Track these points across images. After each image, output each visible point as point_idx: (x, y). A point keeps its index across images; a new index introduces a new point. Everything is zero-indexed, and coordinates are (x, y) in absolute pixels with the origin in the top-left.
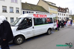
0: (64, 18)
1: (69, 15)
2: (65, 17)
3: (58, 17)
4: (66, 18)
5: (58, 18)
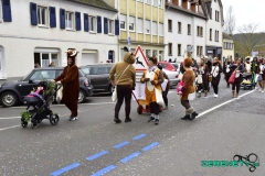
0: (199, 48)
1: (224, 36)
2: (203, 42)
3: (166, 42)
4: (208, 48)
5: (166, 49)
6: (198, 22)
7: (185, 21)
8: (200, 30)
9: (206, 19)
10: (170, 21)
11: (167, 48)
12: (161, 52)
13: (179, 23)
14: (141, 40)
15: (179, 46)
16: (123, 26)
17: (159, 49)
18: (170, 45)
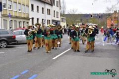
6: (47, 7)
7: (41, 5)
8: (49, 11)
9: (52, 5)
10: (32, 5)
11: (31, 20)
12: (27, 23)
13: (38, 7)
14: (16, 15)
15: (38, 19)
16: (5, 6)
17: (26, 21)
18: (33, 19)
